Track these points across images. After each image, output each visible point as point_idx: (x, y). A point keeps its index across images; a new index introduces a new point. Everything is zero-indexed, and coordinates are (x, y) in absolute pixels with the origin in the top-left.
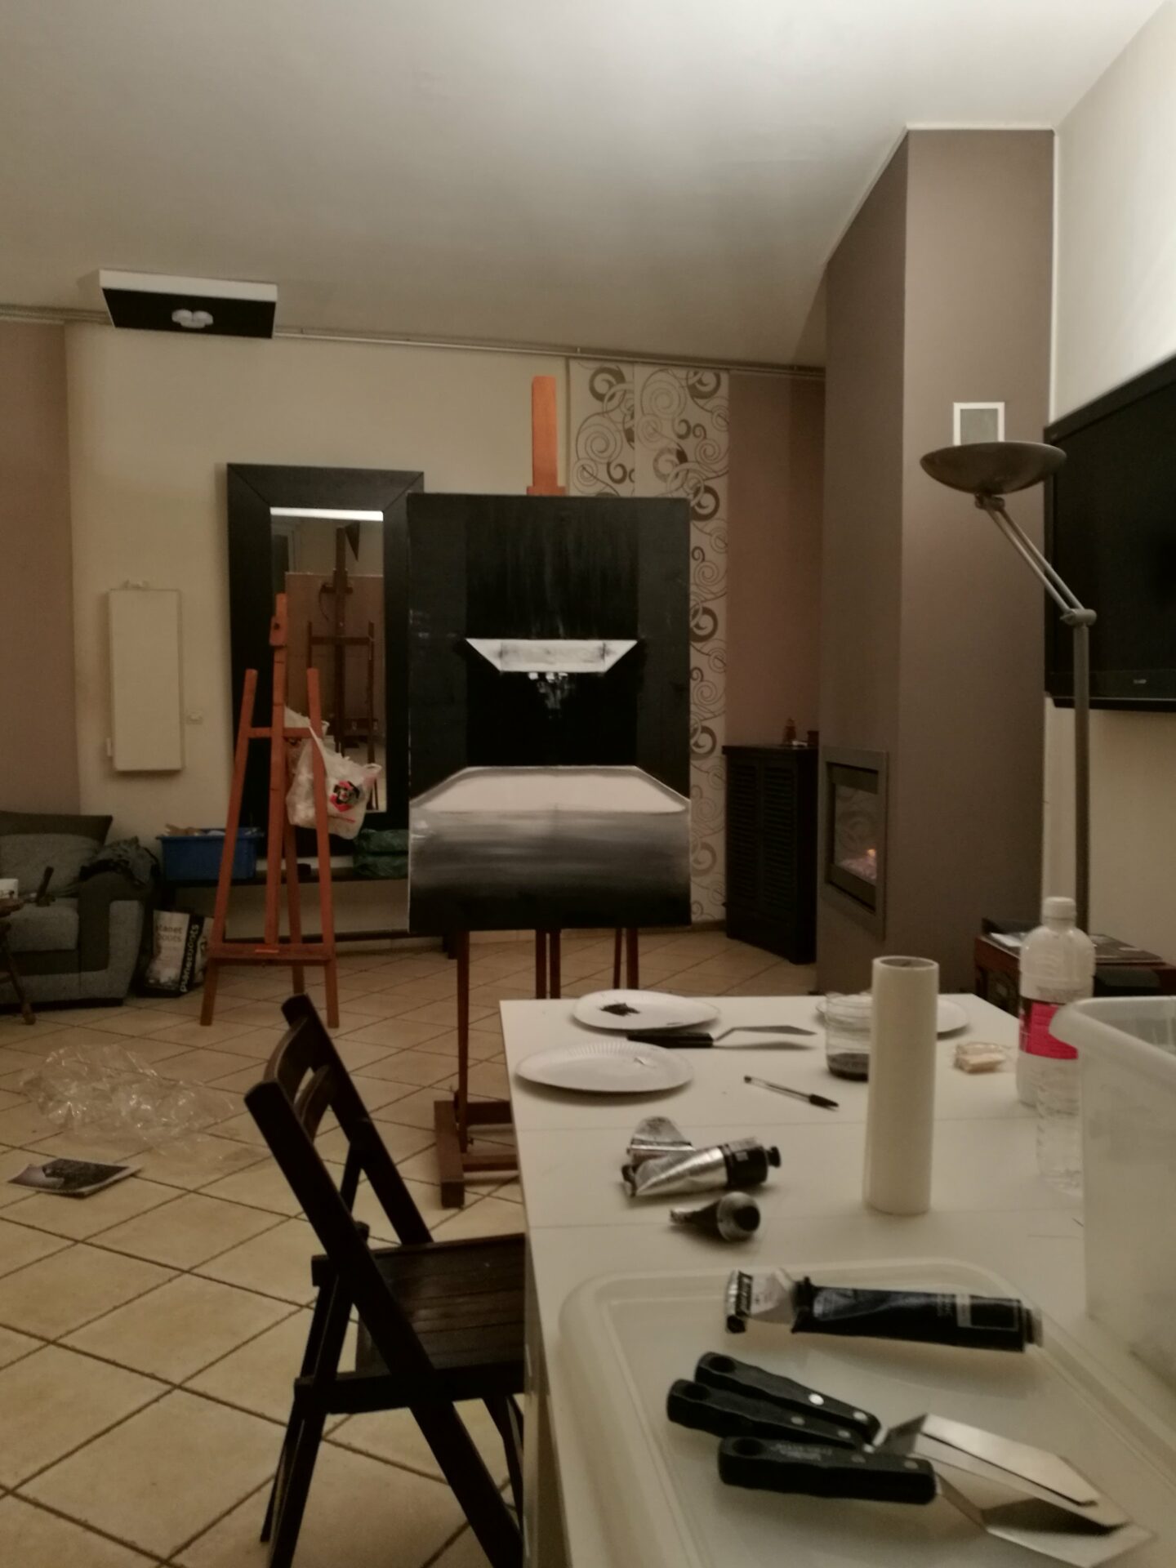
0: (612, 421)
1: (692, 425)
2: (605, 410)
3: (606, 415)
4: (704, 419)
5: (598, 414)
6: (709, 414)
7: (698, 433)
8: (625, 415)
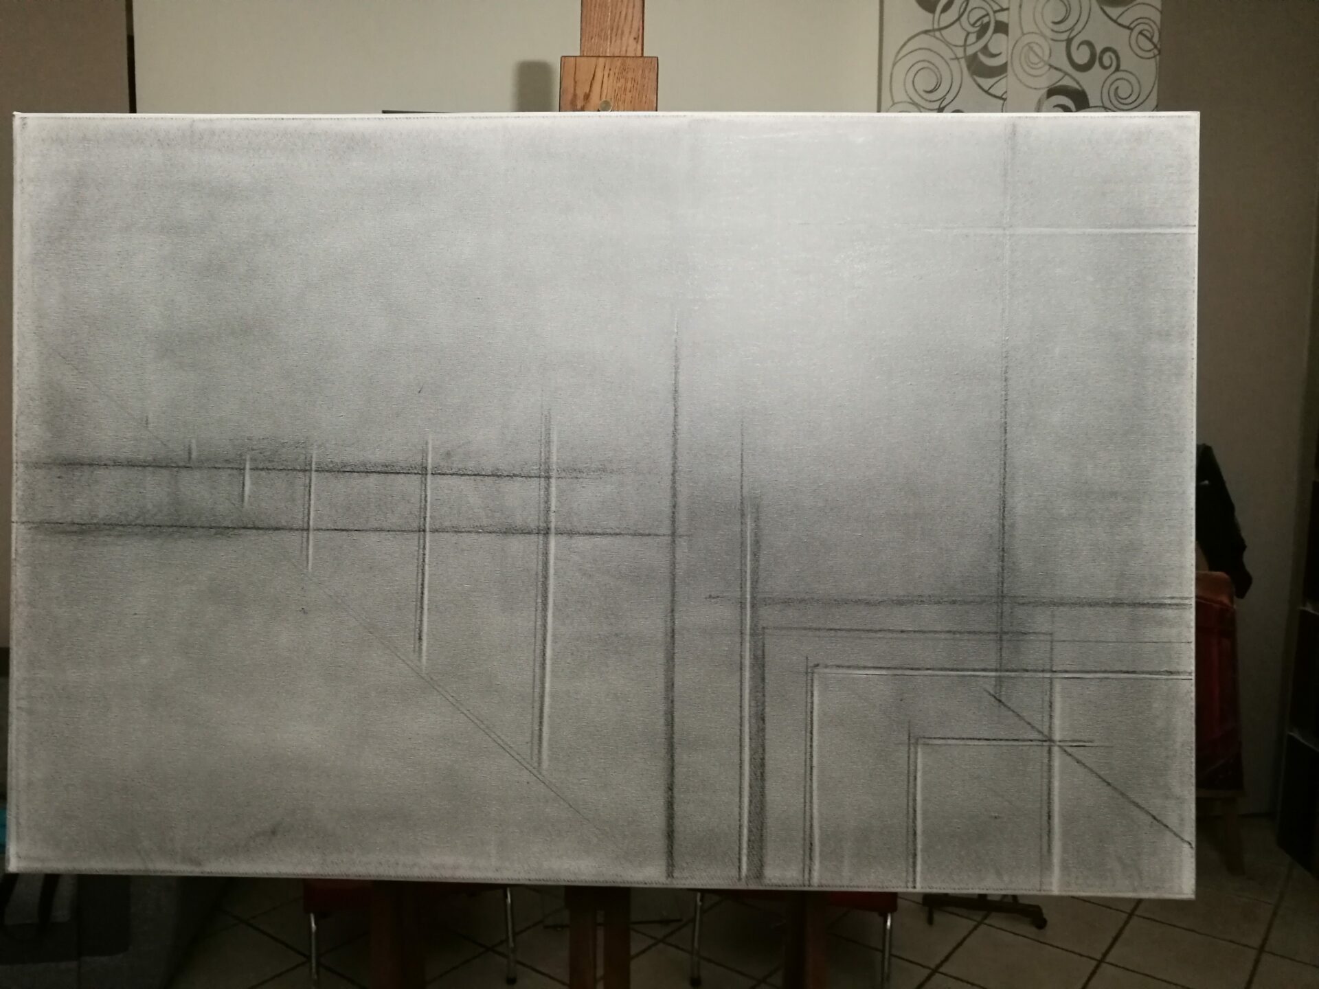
0: (947, 44)
1: (1098, 49)
2: (936, 26)
3: (937, 34)
4: (1119, 39)
5: (926, 32)
6: (1128, 32)
7: (1106, 61)
8: (968, 34)
